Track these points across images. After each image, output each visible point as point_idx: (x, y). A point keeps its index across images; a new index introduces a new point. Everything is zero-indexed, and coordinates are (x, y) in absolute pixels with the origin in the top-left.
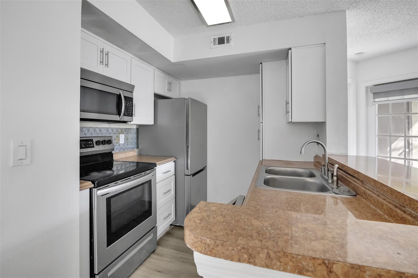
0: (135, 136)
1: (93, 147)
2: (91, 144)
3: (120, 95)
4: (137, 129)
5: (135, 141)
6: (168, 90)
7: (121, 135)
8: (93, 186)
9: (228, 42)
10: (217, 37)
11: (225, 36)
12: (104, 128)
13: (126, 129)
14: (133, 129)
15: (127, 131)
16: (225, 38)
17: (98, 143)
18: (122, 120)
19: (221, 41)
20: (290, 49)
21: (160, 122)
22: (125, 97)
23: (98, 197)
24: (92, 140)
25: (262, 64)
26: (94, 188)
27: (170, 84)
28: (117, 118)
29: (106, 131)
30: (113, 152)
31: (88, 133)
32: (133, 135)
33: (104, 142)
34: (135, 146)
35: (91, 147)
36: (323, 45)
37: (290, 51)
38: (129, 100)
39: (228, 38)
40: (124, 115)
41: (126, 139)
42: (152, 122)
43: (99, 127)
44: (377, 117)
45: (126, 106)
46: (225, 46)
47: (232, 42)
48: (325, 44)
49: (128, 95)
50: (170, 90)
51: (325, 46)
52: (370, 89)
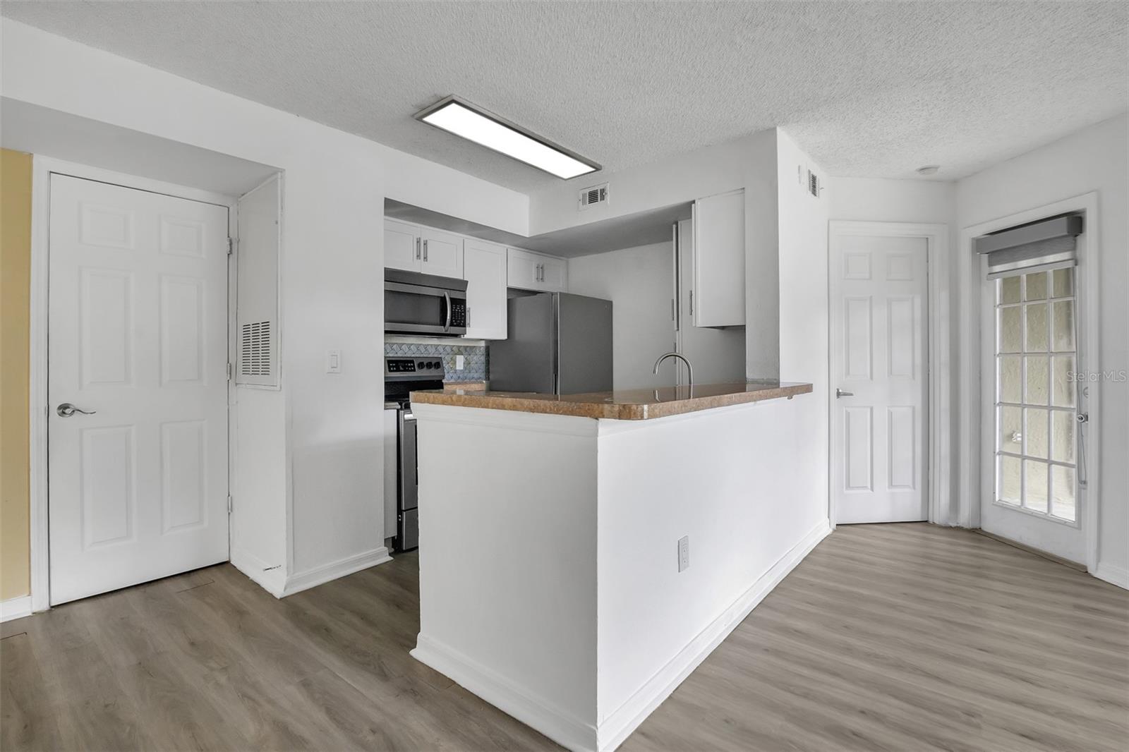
0: (483, 358)
1: (414, 370)
2: (411, 367)
3: (445, 298)
4: (487, 348)
5: (483, 367)
6: (537, 279)
7: (458, 356)
8: (399, 407)
9: (602, 198)
10: (587, 191)
11: (599, 188)
12: (432, 345)
13: (466, 348)
14: (480, 347)
15: (467, 351)
16: (599, 191)
17: (421, 365)
18: (448, 332)
19: (593, 197)
20: (694, 202)
21: (520, 335)
22: (452, 300)
23: (405, 421)
24: (412, 362)
25: (677, 223)
26: (401, 409)
27: (541, 268)
28: (441, 329)
29: (434, 350)
30: (443, 381)
31: (401, 352)
32: (479, 359)
33: (429, 365)
34: (483, 375)
35: (412, 371)
36: (740, 192)
37: (693, 205)
38: (460, 304)
39: (603, 191)
40: (452, 325)
41: (467, 363)
42: (505, 337)
43: (424, 343)
44: (998, 310)
45: (452, 313)
46: (599, 204)
47: (608, 197)
48: (744, 189)
49: (457, 295)
50: (541, 279)
51: (744, 193)
52: (979, 245)
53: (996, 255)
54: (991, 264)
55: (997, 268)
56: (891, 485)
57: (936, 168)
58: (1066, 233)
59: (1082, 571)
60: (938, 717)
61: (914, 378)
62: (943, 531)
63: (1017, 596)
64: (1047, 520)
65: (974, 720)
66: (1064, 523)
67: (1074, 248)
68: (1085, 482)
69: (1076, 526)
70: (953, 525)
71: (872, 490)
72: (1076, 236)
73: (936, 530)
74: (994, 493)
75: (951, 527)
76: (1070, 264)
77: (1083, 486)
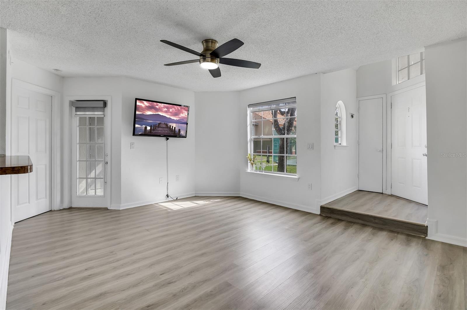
44: (78, 128)
52: (72, 103)
53: (78, 109)
54: (76, 111)
55: (78, 113)
56: (37, 199)
57: (61, 71)
58: (103, 106)
59: (106, 209)
60: (106, 258)
61: (46, 153)
62: (59, 212)
63: (97, 221)
64: (95, 197)
65: (114, 253)
66: (100, 197)
67: (104, 111)
68: (106, 182)
69: (104, 196)
70: (62, 208)
71: (29, 203)
72: (104, 108)
73: (56, 212)
74: (77, 193)
75: (61, 210)
76: (103, 116)
77: (106, 183)
